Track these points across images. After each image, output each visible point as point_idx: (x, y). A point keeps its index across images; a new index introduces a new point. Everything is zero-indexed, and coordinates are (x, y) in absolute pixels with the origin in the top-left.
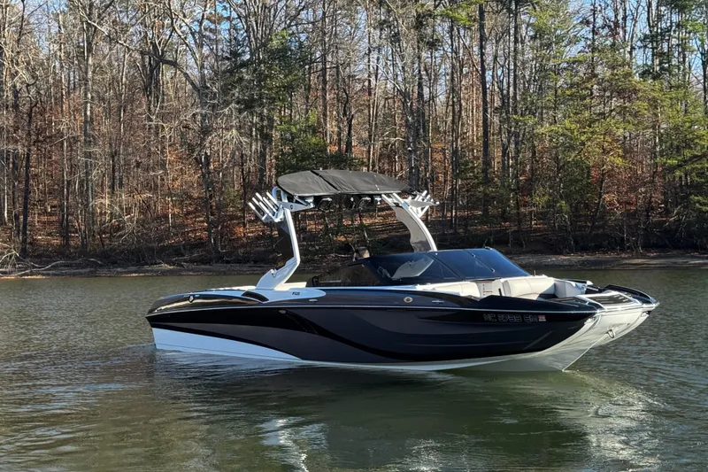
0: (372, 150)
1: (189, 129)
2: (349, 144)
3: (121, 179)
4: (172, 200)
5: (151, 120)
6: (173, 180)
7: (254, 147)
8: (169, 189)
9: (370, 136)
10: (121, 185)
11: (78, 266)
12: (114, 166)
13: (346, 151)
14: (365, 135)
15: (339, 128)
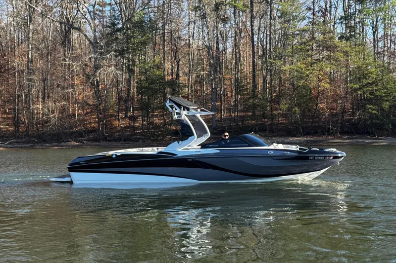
0: (190, 78)
1: (88, 66)
2: (178, 75)
3: (49, 94)
4: (78, 106)
5: (66, 61)
6: (78, 95)
7: (124, 77)
8: (76, 99)
9: (190, 71)
10: (49, 97)
11: (24, 143)
12: (44, 87)
13: (176, 79)
14: (187, 70)
15: (172, 66)
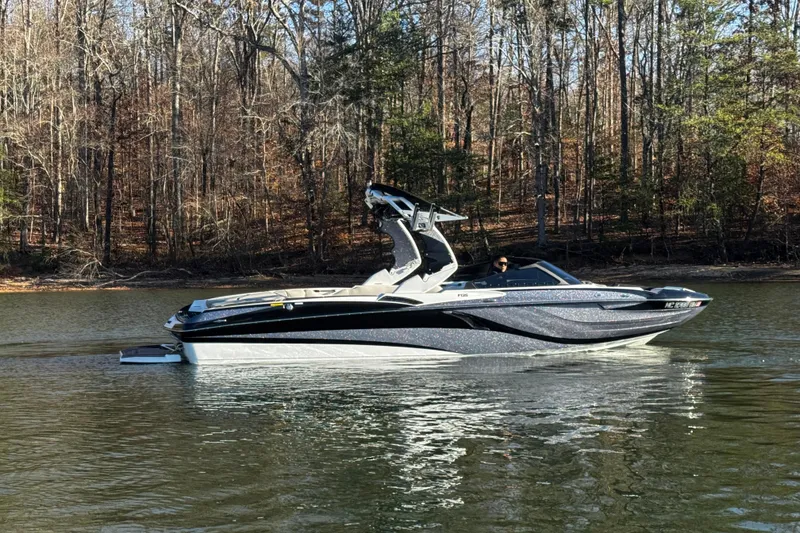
0: (494, 146)
1: (289, 123)
2: (468, 139)
3: (213, 180)
4: (269, 203)
5: (246, 114)
6: (270, 181)
7: (360, 144)
8: (266, 190)
9: (492, 130)
10: (213, 186)
11: (167, 276)
12: (205, 166)
13: (465, 147)
14: (486, 129)
15: (457, 121)
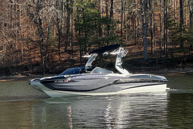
0: (123, 15)
1: (31, 6)
2: (112, 13)
4: (23, 43)
5: (12, 3)
6: (23, 32)
7: (64, 15)
8: (21, 37)
9: (122, 8)
13: (111, 16)
14: (120, 8)
15: (107, 4)
